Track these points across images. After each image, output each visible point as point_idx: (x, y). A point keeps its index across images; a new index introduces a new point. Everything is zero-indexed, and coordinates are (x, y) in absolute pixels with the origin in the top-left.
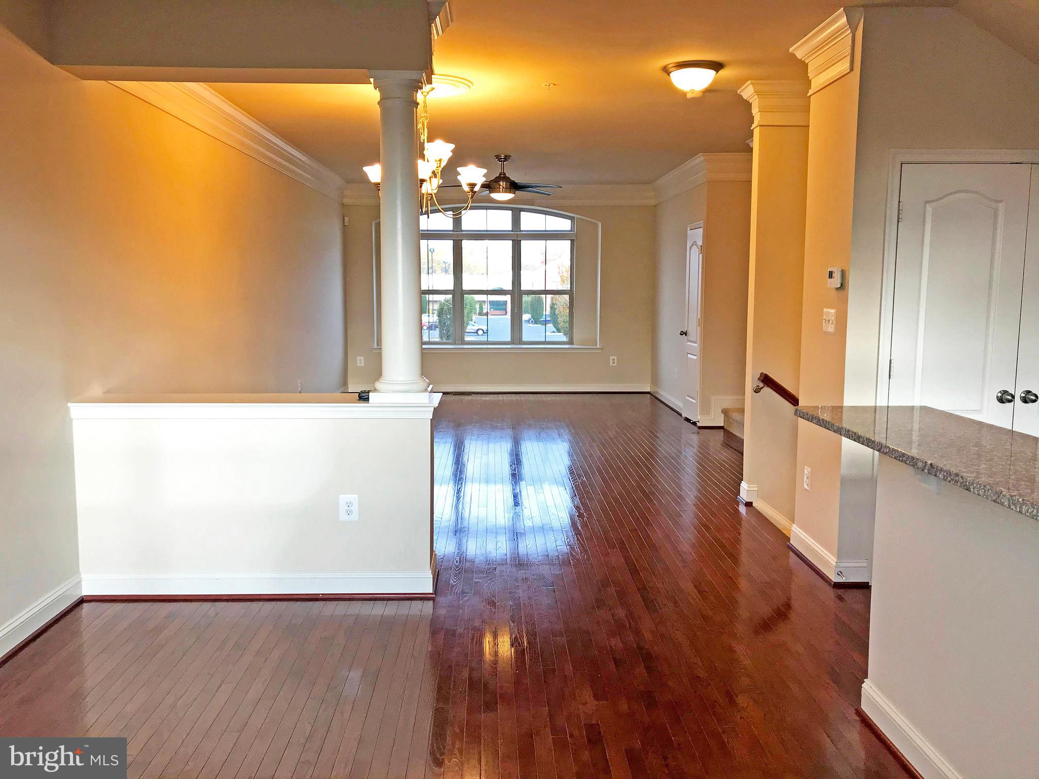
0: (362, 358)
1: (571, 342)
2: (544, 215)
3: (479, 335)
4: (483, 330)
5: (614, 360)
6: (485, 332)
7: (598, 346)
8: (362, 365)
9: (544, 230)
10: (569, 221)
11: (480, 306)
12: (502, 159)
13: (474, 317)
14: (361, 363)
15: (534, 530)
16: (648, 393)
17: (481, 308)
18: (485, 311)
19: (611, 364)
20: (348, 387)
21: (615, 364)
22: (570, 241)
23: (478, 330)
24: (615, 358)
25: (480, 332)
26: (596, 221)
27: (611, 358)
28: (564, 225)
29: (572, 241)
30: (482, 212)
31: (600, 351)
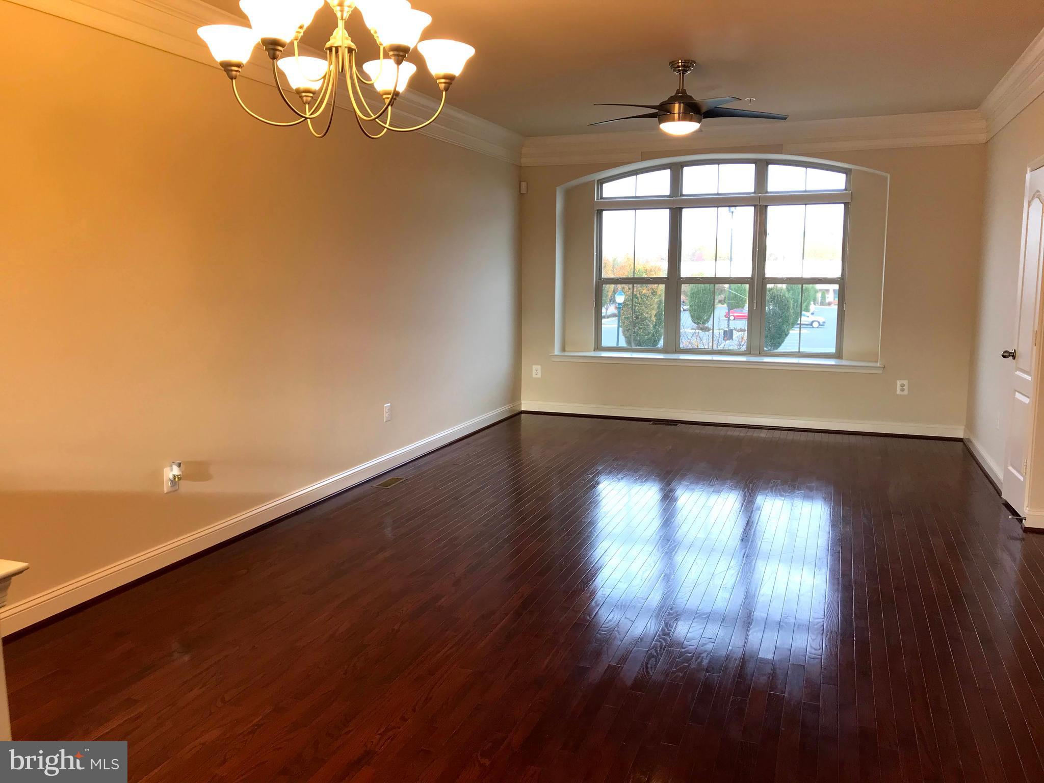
0: (539, 367)
1: (838, 355)
2: (805, 168)
3: (813, 327)
4: (819, 323)
5: (902, 385)
6: (821, 324)
7: (879, 365)
8: (539, 376)
10: (844, 176)
11: (822, 295)
12: (679, 67)
13: (812, 307)
14: (537, 374)
15: (766, 623)
16: (960, 440)
17: (824, 297)
18: (827, 301)
19: (898, 392)
20: (521, 404)
21: (906, 392)
23: (813, 322)
24: (905, 382)
25: (816, 325)
26: (884, 174)
27: (899, 383)
28: (836, 181)
29: (846, 205)
31: (880, 372)
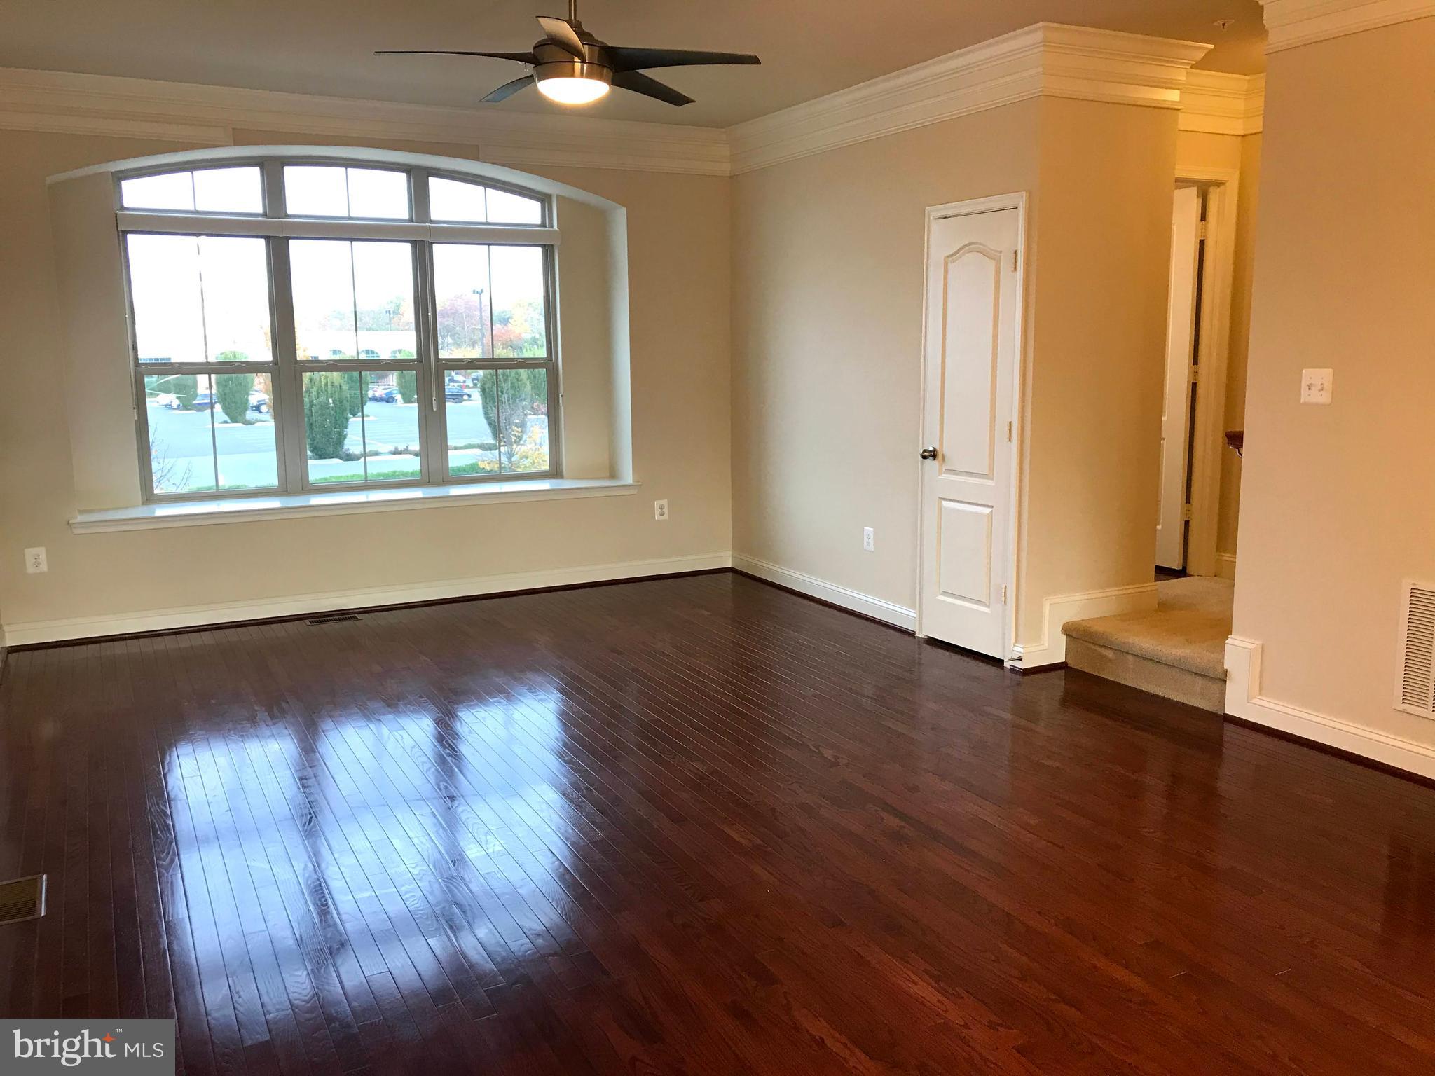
0: (41, 551)
1: (555, 472)
5: (662, 508)
7: (630, 481)
9: (484, 221)
10: (537, 205)
14: (37, 564)
16: (730, 570)
19: (657, 517)
21: (666, 517)
22: (540, 249)
24: (664, 502)
27: (657, 504)
28: (527, 212)
29: (548, 251)
30: (336, 173)
31: (634, 491)
